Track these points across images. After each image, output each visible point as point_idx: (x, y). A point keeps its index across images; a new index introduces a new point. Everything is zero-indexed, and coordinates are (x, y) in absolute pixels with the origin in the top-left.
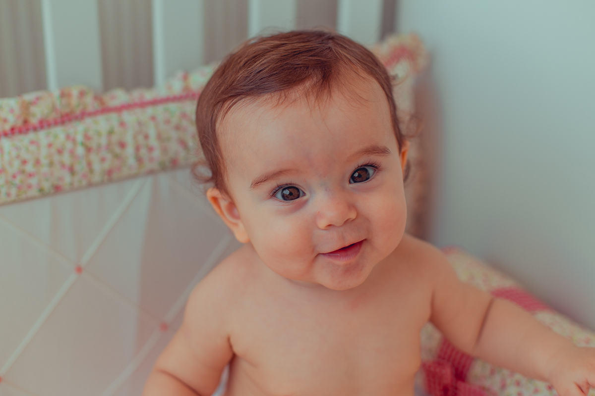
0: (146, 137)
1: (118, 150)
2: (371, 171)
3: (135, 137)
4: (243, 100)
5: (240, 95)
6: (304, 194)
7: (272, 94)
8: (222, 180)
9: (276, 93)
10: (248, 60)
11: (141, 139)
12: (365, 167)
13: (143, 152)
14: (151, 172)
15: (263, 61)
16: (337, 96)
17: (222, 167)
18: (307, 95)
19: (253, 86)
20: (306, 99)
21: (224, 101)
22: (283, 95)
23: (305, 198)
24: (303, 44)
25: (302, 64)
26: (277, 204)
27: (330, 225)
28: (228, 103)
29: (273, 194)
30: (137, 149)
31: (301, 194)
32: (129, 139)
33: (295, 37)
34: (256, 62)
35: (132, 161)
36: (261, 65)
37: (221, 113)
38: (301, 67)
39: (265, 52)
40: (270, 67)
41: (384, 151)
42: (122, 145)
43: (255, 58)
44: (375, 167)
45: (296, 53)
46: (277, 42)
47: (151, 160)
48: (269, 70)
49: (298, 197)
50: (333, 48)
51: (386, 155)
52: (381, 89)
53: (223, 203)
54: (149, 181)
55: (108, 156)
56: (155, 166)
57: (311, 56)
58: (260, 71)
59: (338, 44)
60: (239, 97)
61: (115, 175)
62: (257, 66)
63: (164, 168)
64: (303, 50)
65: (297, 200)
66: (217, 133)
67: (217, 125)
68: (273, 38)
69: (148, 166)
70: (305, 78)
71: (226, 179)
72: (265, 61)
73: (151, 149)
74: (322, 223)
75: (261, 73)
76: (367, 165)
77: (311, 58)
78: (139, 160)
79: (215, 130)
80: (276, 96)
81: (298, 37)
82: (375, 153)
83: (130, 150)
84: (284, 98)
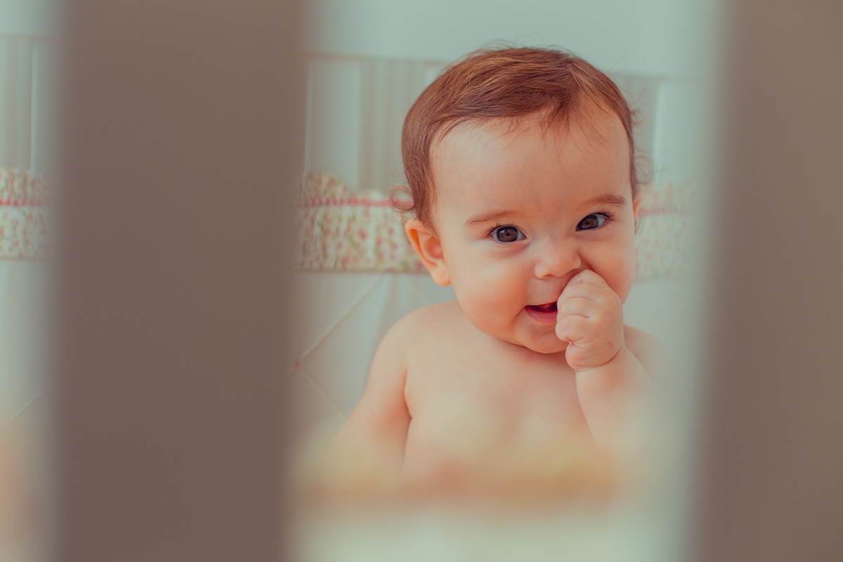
0: (391, 232)
1: (357, 239)
2: (601, 220)
3: (378, 229)
4: (467, 122)
5: (463, 116)
6: (524, 237)
7: (503, 119)
8: (429, 211)
9: (507, 119)
10: (476, 77)
11: (384, 233)
12: (597, 215)
13: (385, 247)
14: (391, 271)
15: (494, 79)
16: (574, 130)
17: (432, 196)
18: (542, 124)
19: (479, 108)
20: (540, 129)
21: (443, 121)
22: (515, 121)
23: (525, 242)
24: (538, 65)
25: (538, 89)
26: (493, 245)
27: (549, 275)
28: (449, 123)
29: (489, 234)
30: (379, 242)
31: (520, 236)
32: (371, 230)
33: (529, 56)
34: (484, 80)
35: (370, 254)
36: (491, 85)
37: (438, 134)
38: (537, 93)
39: (495, 70)
40: (502, 88)
41: (619, 201)
42: (363, 235)
43: (484, 75)
44: (608, 217)
45: (532, 75)
46: (510, 60)
47: (393, 257)
48: (499, 91)
49: (514, 239)
50: (573, 72)
51: (622, 205)
52: (622, 126)
53: (423, 239)
54: (388, 279)
55: (346, 243)
56: (396, 264)
57: (550, 81)
58: (490, 91)
59: (578, 69)
60: (463, 118)
61: (349, 265)
62: (486, 85)
63: (406, 270)
64: (540, 72)
65: (515, 242)
66: (431, 156)
67: (433, 147)
68: (502, 53)
69: (388, 263)
70: (541, 105)
71: (433, 210)
72: (496, 80)
73: (394, 246)
74: (540, 271)
75: (490, 94)
76: (599, 213)
77: (548, 83)
78: (380, 255)
79: (428, 152)
80: (506, 122)
81: (532, 56)
82: (610, 203)
83: (370, 242)
84: (515, 125)
